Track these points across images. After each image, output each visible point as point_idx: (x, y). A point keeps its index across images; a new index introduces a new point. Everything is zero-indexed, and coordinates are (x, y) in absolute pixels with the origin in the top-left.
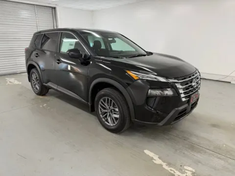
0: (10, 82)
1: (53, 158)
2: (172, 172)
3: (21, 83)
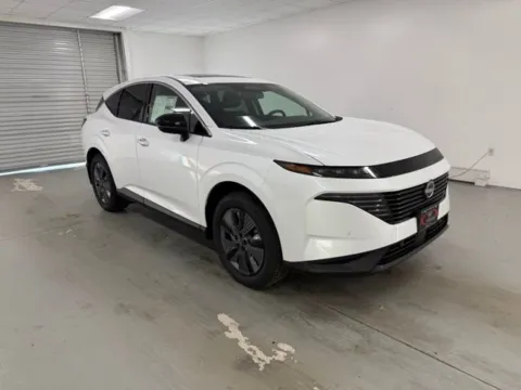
0: (20, 187)
1: (40, 327)
2: (251, 353)
3: (41, 188)
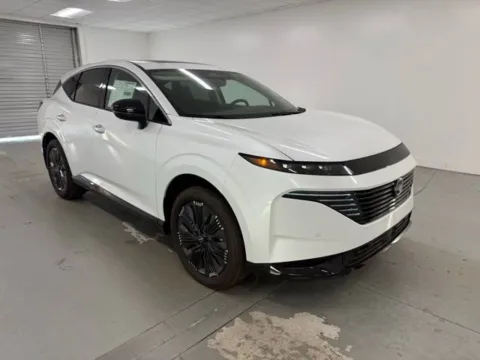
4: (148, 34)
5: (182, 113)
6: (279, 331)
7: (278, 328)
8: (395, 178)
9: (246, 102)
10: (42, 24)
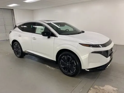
4: (33, 10)
5: (60, 34)
6: (103, 90)
7: (103, 89)
8: (111, 47)
9: (68, 30)
10: (3, 8)
